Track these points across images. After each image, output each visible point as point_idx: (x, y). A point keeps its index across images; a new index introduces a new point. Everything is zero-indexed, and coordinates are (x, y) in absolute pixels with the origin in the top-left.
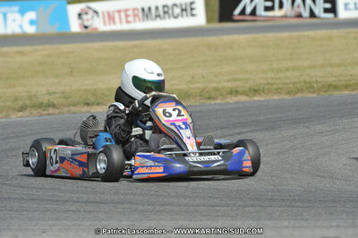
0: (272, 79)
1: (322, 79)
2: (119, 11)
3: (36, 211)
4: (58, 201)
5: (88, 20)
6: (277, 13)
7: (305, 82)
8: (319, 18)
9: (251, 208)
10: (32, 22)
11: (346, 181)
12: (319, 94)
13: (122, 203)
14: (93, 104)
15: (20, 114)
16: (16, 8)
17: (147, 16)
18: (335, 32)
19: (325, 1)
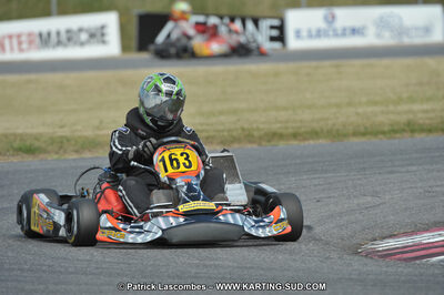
1: (264, 126)
2: (10, 37)
7: (243, 129)
12: (260, 145)
17: (46, 43)
18: (282, 66)
19: (272, 27)
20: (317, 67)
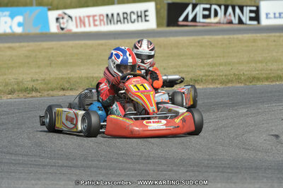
0: (209, 72)
1: (247, 73)
2: (89, 17)
3: (21, 173)
4: (40, 165)
5: (64, 23)
6: (213, 20)
7: (234, 75)
8: (246, 24)
9: (191, 173)
10: (20, 25)
11: (266, 153)
12: (245, 84)
13: (89, 167)
14: (68, 89)
15: (9, 96)
16: (7, 13)
17: (110, 21)
18: (258, 36)
19: (251, 11)
20: (280, 37)
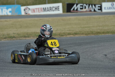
0: (81, 30)
2: (36, 9)
3: (7, 70)
5: (27, 11)
6: (84, 10)
7: (91, 31)
8: (96, 11)
10: (10, 12)
11: (101, 62)
12: (95, 35)
14: (27, 37)
15: (4, 40)
16: (5, 7)
17: (45, 10)
18: (101, 16)
19: (99, 7)
20: (109, 16)
